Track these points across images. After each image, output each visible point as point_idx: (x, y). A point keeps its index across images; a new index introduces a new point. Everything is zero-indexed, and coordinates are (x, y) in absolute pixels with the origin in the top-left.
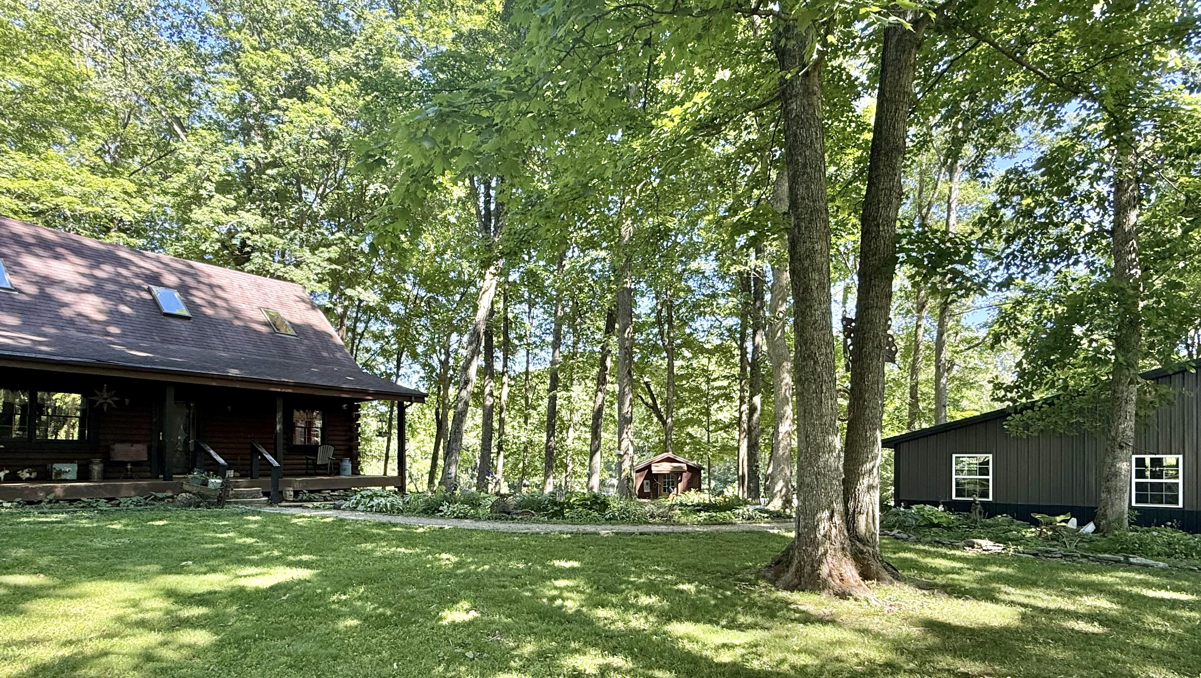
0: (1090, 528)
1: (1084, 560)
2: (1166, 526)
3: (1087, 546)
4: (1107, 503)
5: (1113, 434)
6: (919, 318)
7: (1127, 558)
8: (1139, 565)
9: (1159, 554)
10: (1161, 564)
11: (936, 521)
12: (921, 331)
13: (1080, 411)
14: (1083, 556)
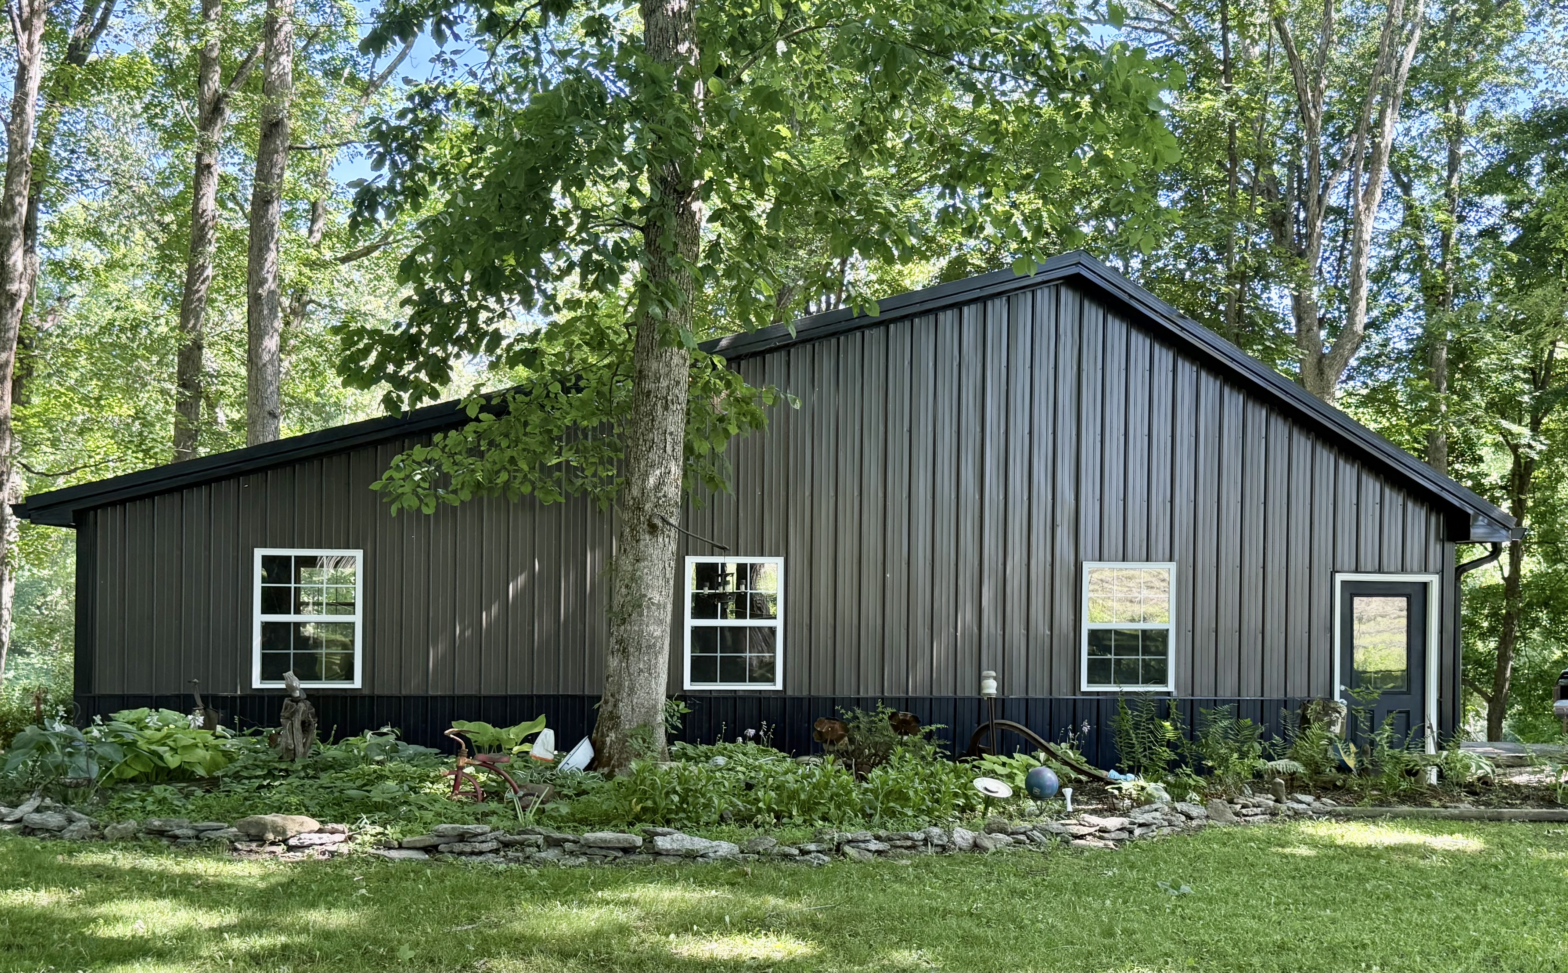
0: (582, 753)
1: (551, 854)
2: (745, 739)
3: (565, 809)
4: (620, 686)
5: (635, 492)
6: (207, 146)
7: (650, 838)
8: (676, 854)
9: (722, 819)
10: (725, 848)
11: (173, 761)
12: (210, 189)
13: (573, 433)
14: (553, 843)
